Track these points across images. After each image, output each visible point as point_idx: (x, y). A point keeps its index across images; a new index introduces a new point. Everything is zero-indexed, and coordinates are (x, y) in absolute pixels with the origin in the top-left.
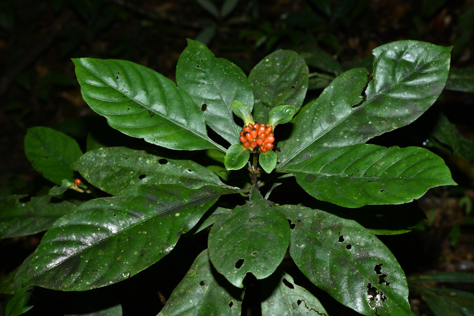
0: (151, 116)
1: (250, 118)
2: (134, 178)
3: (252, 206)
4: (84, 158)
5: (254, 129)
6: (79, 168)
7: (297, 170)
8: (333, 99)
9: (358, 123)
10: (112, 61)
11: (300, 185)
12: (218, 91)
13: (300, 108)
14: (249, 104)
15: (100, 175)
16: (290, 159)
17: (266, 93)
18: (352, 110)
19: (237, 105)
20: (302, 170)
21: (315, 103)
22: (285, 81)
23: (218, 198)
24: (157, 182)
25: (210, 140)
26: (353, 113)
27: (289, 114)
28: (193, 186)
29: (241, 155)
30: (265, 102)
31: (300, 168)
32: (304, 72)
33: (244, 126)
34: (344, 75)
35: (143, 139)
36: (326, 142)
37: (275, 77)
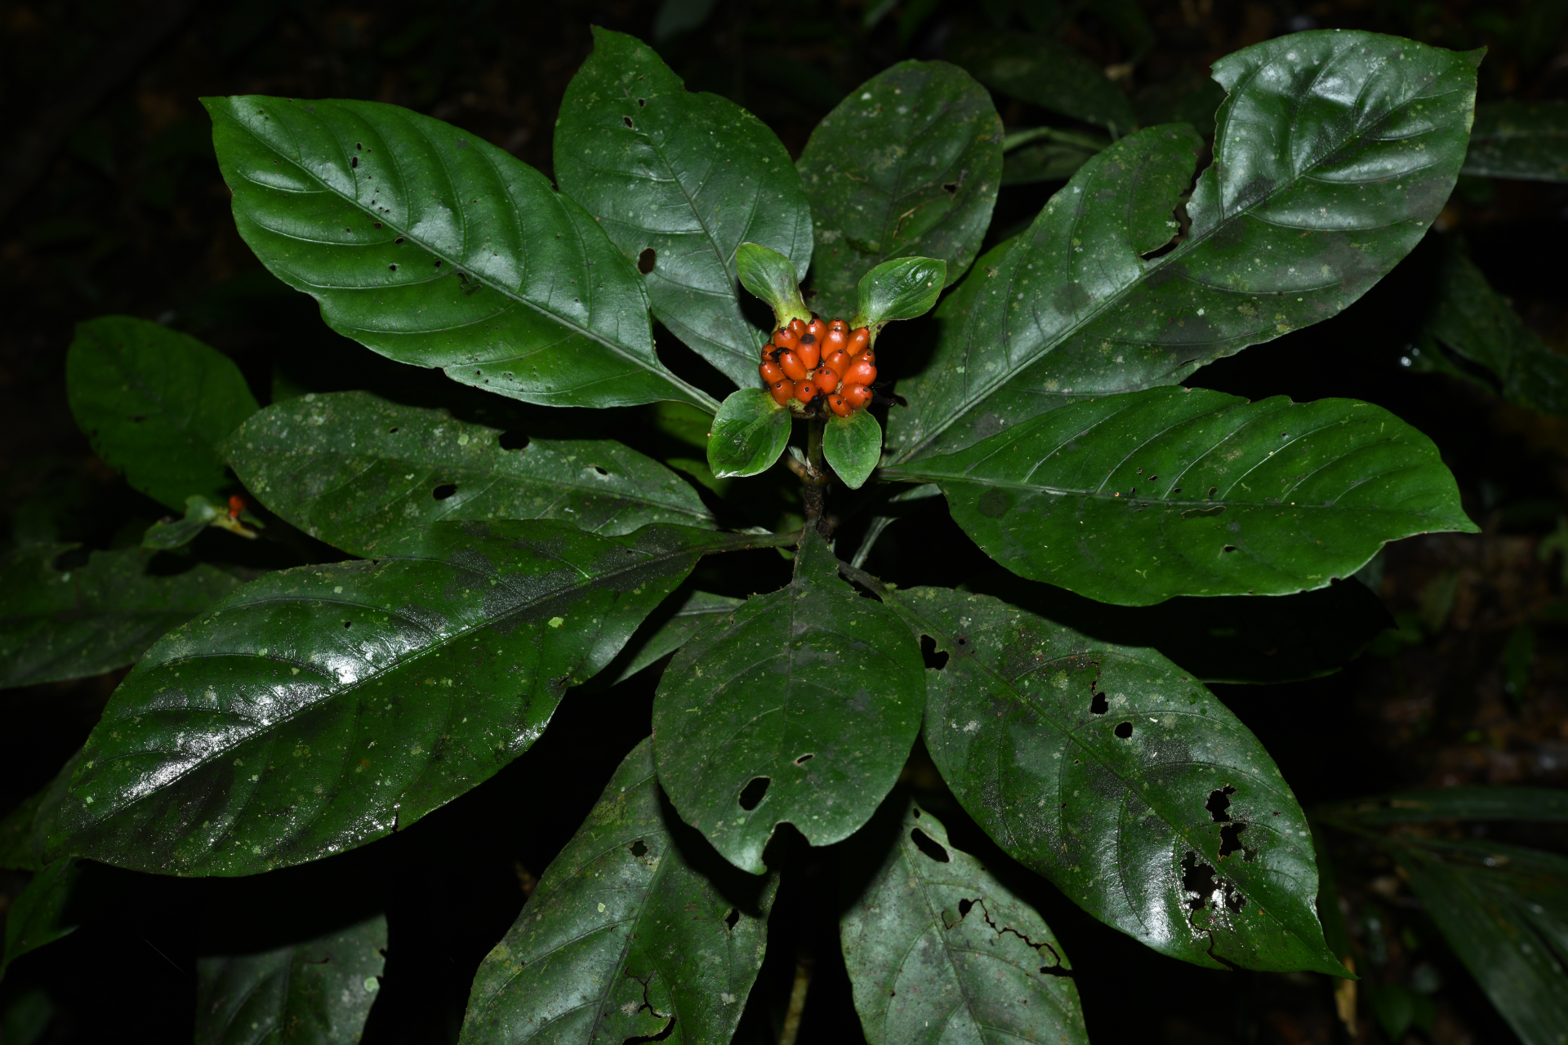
0: (469, 293)
1: (795, 301)
2: (416, 496)
3: (803, 595)
4: (254, 427)
5: (806, 338)
6: (237, 461)
7: (952, 475)
8: (1080, 232)
9: (1162, 314)
10: (338, 105)
11: (962, 526)
12: (695, 206)
13: (971, 259)
14: (798, 250)
15: (304, 484)
16: (932, 433)
17: (860, 208)
18: (1142, 268)
19: (753, 256)
20: (970, 473)
21: (1020, 245)
22: (924, 169)
23: (693, 567)
24: (493, 509)
25: (665, 373)
26: (1146, 280)
27: (927, 287)
28: (612, 522)
29: (764, 427)
30: (856, 238)
31: (964, 469)
32: (988, 137)
33: (776, 329)
34: (1116, 150)
35: (439, 371)
36: (1055, 378)
37: (892, 155)
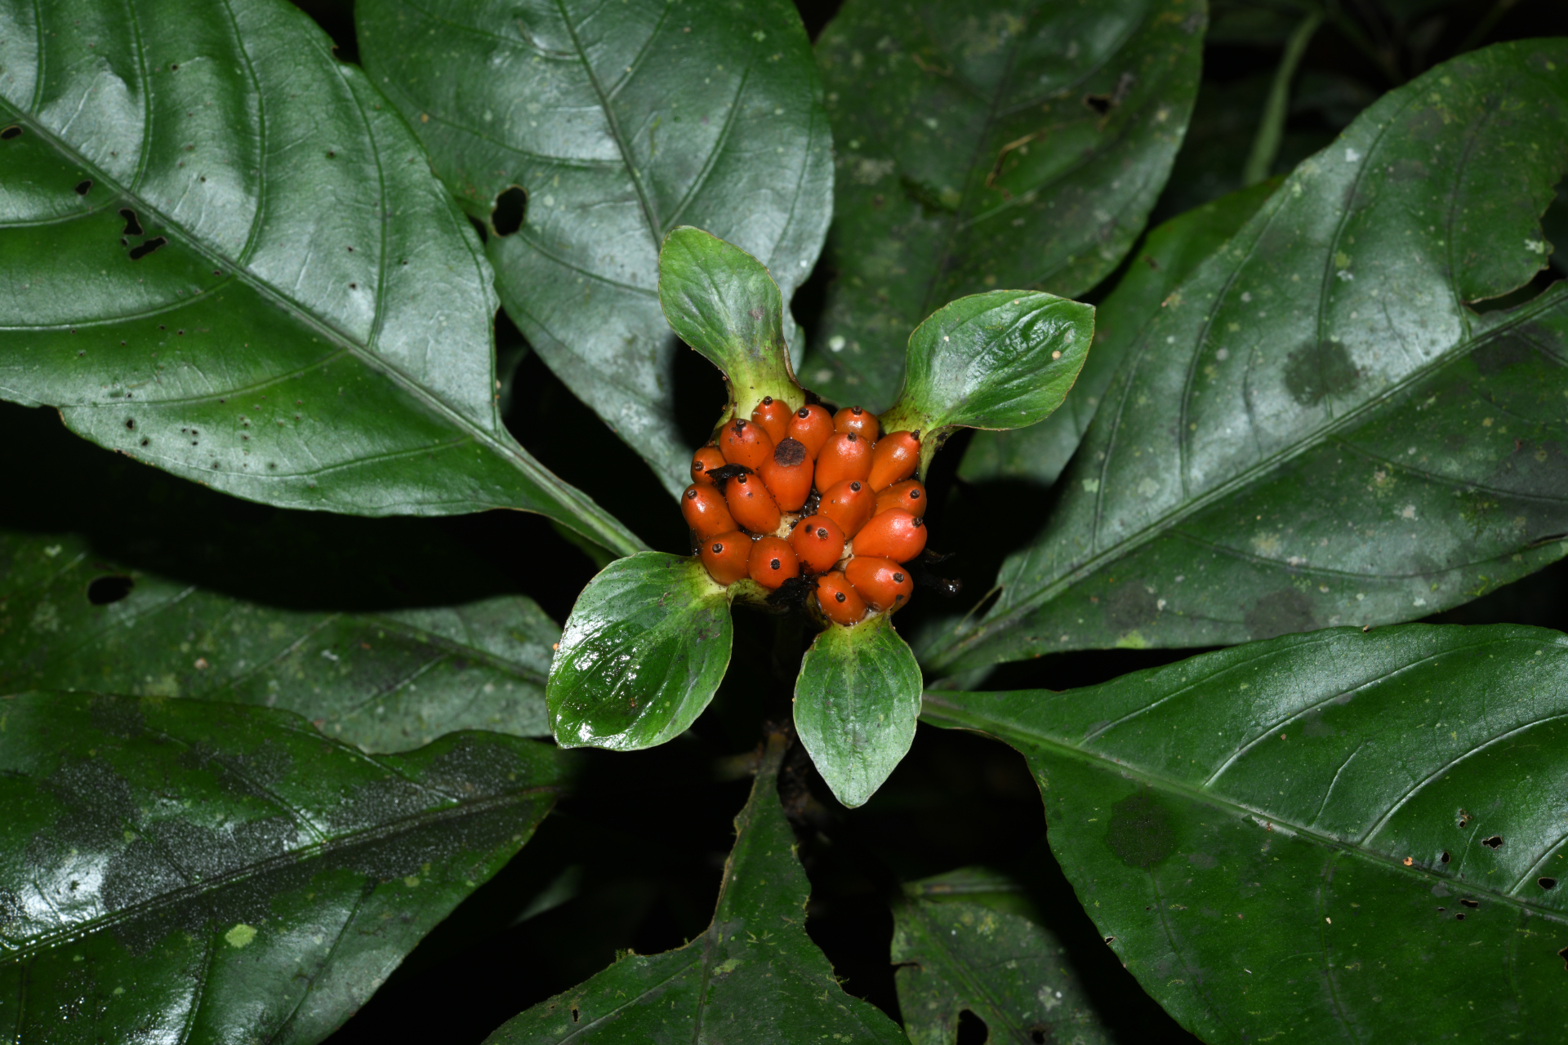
0: (136, 254)
1: (772, 361)
3: (729, 966)
5: (786, 450)
7: (1057, 739)
8: (1352, 240)
9: (1503, 430)
11: (1070, 875)
12: (612, 113)
13: (1125, 247)
14: (801, 221)
17: (932, 123)
18: (1466, 328)
19: (696, 258)
20: (1096, 742)
21: (1230, 252)
22: (1052, 63)
25: (511, 450)
26: (1473, 354)
27: (1050, 360)
29: (674, 640)
30: (918, 178)
31: (1084, 730)
32: (1177, 18)
33: (725, 420)
34: (1436, 83)
35: (48, 416)
36: (1276, 530)
37: (999, 30)
